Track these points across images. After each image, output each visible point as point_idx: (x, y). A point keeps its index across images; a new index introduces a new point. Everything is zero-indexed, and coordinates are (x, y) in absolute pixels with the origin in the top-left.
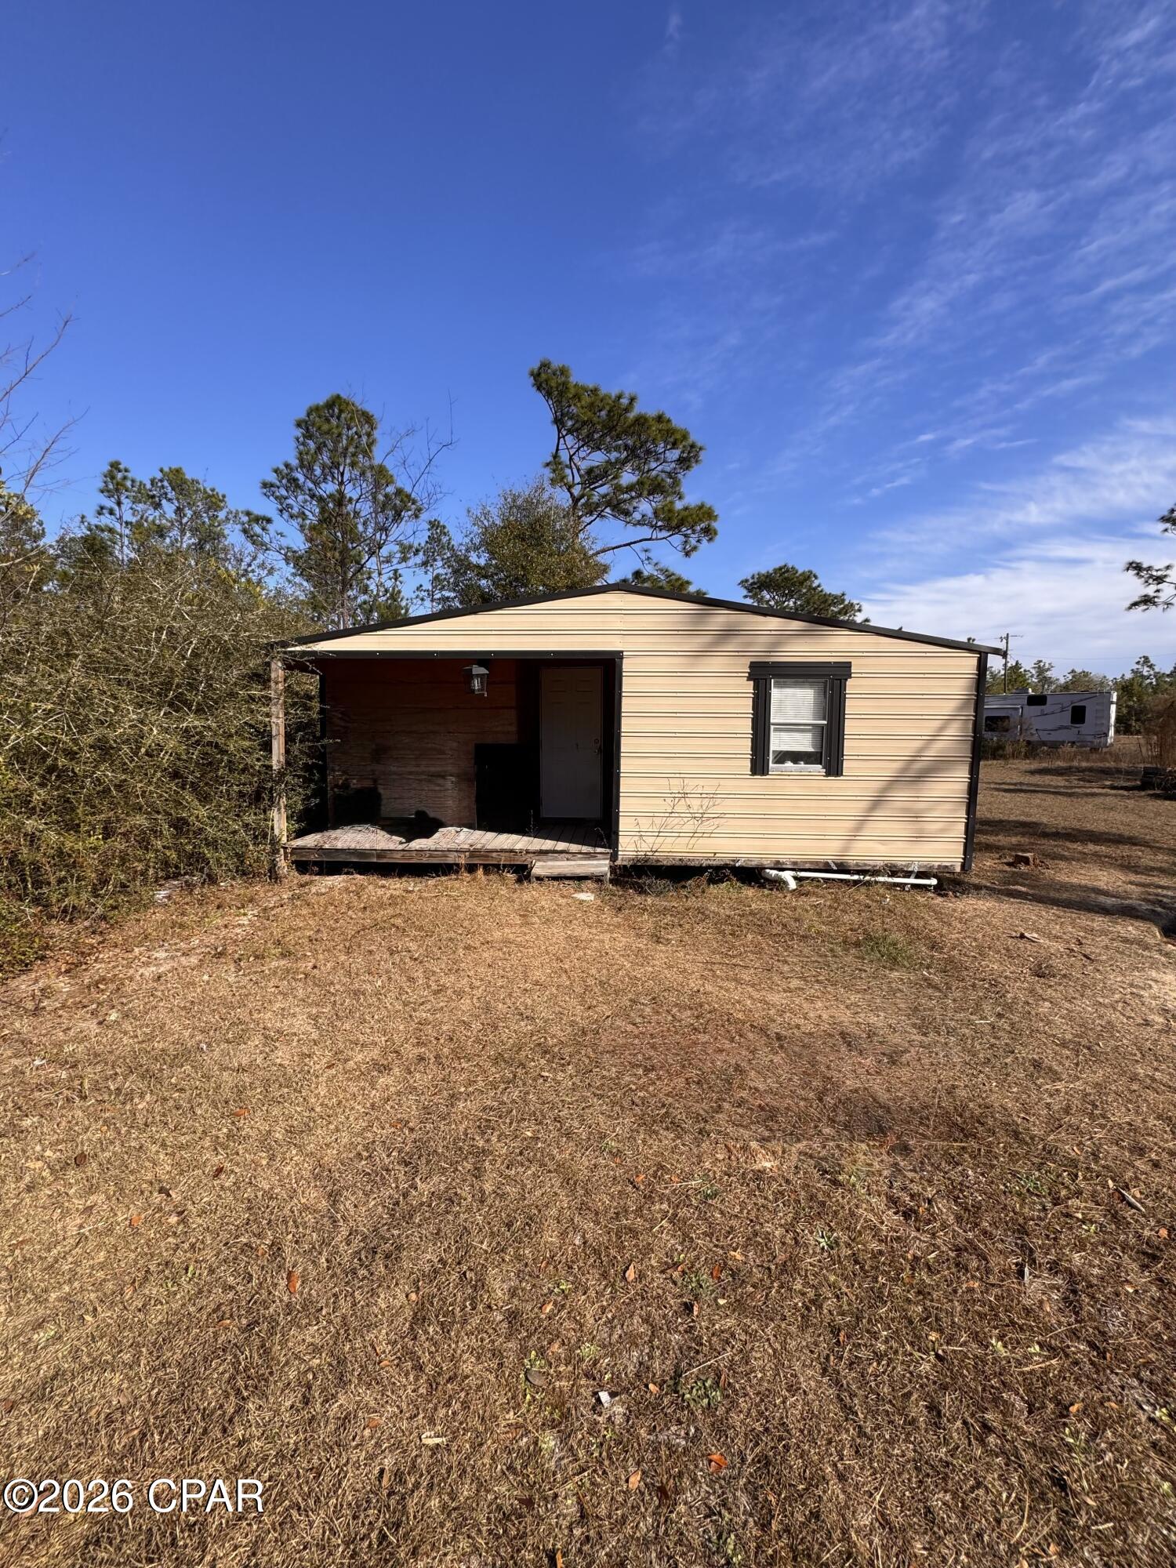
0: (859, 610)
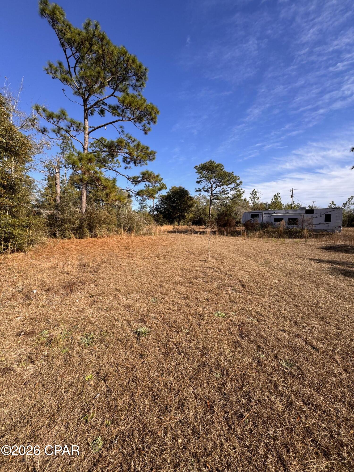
0: (239, 179)
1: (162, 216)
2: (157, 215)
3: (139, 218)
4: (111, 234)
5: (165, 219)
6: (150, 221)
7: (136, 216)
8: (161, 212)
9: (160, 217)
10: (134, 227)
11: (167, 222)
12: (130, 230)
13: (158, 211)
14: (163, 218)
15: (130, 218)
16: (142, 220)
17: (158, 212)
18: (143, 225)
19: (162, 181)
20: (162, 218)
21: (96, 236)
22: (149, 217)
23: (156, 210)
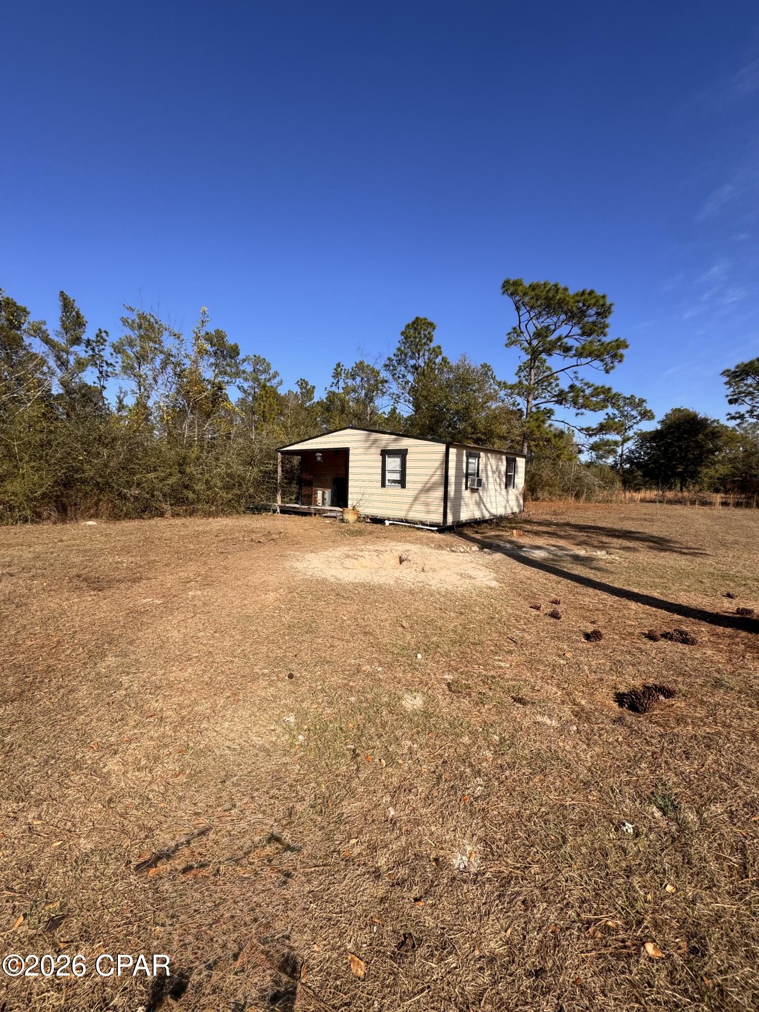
1: (640, 473)
2: (629, 471)
3: (590, 477)
4: (554, 498)
5: (647, 479)
6: (612, 482)
7: (586, 475)
8: (639, 465)
9: (635, 474)
10: (583, 491)
11: (652, 484)
12: (578, 496)
13: (632, 463)
14: (643, 476)
15: (578, 479)
16: (597, 481)
17: (631, 466)
18: (597, 488)
19: (644, 404)
20: (639, 477)
21: (537, 499)
22: (611, 475)
23: (629, 460)
